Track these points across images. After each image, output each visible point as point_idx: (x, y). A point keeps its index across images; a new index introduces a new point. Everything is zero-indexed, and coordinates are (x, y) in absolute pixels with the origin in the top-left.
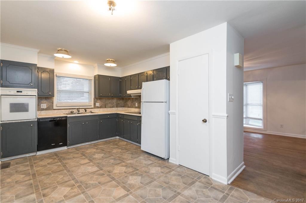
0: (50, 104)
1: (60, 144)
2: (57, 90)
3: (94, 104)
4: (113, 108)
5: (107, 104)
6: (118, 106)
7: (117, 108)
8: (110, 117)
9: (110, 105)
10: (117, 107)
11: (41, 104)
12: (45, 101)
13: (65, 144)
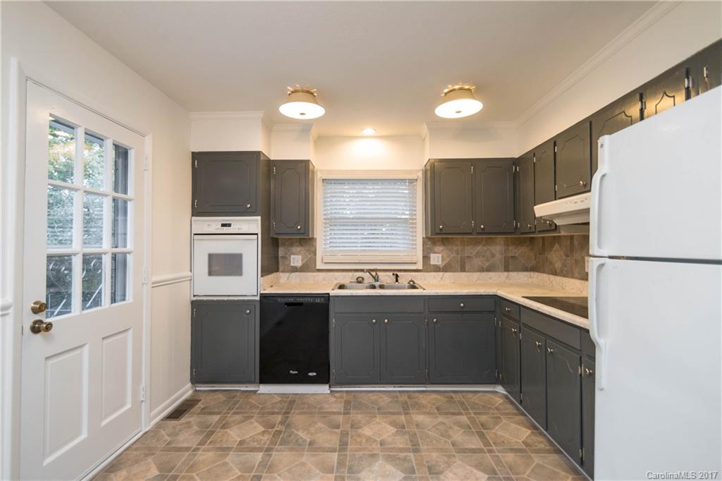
0: (309, 256)
1: (310, 374)
2: (325, 219)
3: (424, 257)
4: (491, 274)
5: (468, 257)
6: (511, 267)
7: (506, 274)
8: (465, 310)
9: (477, 262)
10: (507, 269)
11: (292, 256)
12: (299, 249)
13: (323, 378)
